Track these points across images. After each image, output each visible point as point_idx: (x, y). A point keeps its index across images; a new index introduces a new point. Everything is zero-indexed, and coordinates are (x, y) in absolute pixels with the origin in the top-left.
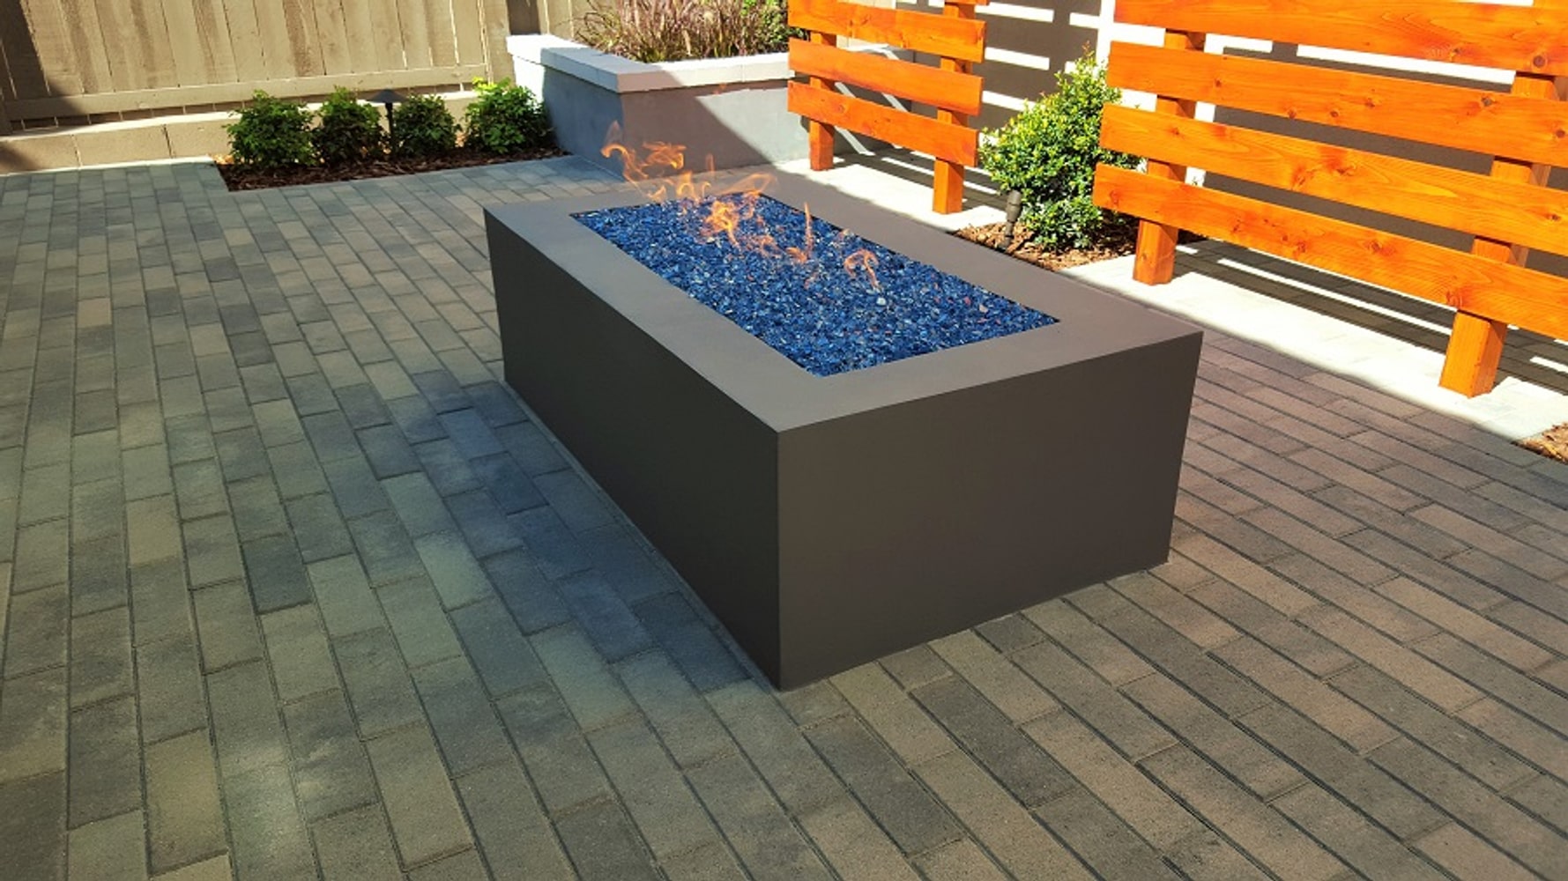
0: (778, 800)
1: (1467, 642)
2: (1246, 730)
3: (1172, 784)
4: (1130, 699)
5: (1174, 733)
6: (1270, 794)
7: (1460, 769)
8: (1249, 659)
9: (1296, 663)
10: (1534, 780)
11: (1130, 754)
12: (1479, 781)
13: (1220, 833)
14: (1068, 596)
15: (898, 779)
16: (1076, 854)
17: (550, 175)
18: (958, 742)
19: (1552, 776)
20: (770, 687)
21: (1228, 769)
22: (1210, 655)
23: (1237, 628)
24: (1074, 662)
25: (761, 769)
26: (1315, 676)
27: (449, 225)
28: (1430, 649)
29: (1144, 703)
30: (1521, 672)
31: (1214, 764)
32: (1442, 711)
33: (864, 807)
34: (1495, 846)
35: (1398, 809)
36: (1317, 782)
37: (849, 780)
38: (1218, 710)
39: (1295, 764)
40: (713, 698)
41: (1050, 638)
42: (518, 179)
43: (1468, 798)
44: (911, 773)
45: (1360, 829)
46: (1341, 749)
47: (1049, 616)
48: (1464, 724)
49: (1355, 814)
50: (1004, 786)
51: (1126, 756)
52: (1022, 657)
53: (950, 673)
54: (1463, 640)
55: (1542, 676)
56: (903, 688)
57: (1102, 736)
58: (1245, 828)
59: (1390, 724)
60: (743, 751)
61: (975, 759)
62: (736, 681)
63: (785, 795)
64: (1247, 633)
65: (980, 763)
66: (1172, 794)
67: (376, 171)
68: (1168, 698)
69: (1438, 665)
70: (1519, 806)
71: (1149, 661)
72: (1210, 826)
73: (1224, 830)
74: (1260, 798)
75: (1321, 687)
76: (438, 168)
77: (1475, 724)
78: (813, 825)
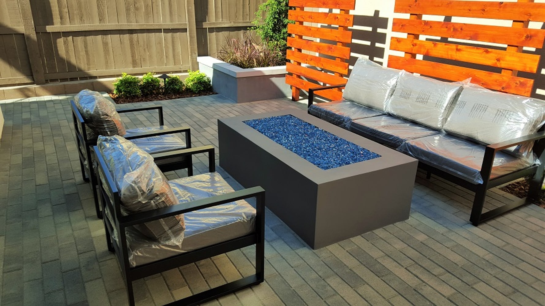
0: (318, 275)
1: (485, 240)
2: (431, 260)
3: (414, 272)
4: (402, 253)
5: (414, 261)
6: (438, 275)
7: (483, 270)
8: (431, 243)
9: (443, 245)
10: (501, 272)
11: (403, 266)
12: (488, 272)
13: (426, 283)
14: (384, 227)
15: (347, 271)
16: (393, 288)
17: (214, 101)
18: (360, 262)
19: (505, 271)
20: (311, 249)
21: (427, 269)
22: (421, 242)
23: (428, 236)
24: (388, 244)
25: (313, 268)
26: (448, 248)
27: (188, 117)
28: (477, 242)
29: (406, 254)
30: (499, 247)
31: (424, 268)
32: (479, 256)
33: (340, 277)
34: (491, 287)
35: (468, 278)
36: (449, 272)
37: (335, 271)
38: (424, 255)
39: (443, 268)
40: (297, 251)
41: (380, 238)
42: (204, 102)
43: (485, 276)
44: (350, 270)
45: (460, 283)
46: (455, 265)
47: (379, 232)
48: (485, 259)
49: (458, 280)
50: (374, 273)
51: (402, 266)
52: (374, 242)
53: (356, 246)
54: (484, 240)
55: (504, 248)
56: (345, 250)
57: (396, 261)
58: (432, 282)
59: (466, 259)
60: (308, 264)
61: (365, 266)
62: (302, 247)
63: (320, 274)
64: (430, 237)
65: (367, 267)
66: (414, 275)
67: (160, 98)
68: (411, 253)
69: (478, 245)
70: (497, 278)
71: (406, 244)
72: (424, 282)
73: (427, 283)
74: (436, 276)
75: (449, 250)
76: (179, 98)
77: (487, 260)
78: (328, 281)
